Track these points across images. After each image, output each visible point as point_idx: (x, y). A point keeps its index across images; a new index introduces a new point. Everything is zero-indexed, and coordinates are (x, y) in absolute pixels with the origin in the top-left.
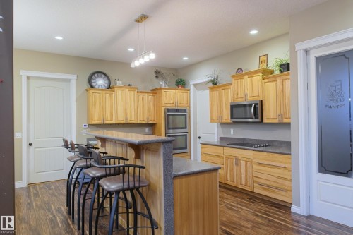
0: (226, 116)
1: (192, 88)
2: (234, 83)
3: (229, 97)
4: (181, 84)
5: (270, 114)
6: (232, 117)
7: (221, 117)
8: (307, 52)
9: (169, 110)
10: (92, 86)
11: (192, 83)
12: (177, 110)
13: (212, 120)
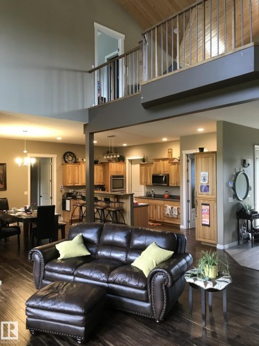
0: (150, 181)
1: (127, 162)
2: (154, 163)
3: (152, 171)
4: (122, 159)
5: (172, 182)
6: (153, 183)
7: (147, 182)
8: (187, 155)
9: (114, 177)
10: (66, 162)
11: (127, 158)
12: (118, 177)
13: (141, 183)
